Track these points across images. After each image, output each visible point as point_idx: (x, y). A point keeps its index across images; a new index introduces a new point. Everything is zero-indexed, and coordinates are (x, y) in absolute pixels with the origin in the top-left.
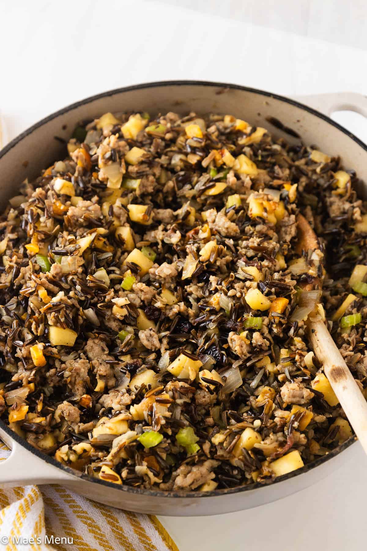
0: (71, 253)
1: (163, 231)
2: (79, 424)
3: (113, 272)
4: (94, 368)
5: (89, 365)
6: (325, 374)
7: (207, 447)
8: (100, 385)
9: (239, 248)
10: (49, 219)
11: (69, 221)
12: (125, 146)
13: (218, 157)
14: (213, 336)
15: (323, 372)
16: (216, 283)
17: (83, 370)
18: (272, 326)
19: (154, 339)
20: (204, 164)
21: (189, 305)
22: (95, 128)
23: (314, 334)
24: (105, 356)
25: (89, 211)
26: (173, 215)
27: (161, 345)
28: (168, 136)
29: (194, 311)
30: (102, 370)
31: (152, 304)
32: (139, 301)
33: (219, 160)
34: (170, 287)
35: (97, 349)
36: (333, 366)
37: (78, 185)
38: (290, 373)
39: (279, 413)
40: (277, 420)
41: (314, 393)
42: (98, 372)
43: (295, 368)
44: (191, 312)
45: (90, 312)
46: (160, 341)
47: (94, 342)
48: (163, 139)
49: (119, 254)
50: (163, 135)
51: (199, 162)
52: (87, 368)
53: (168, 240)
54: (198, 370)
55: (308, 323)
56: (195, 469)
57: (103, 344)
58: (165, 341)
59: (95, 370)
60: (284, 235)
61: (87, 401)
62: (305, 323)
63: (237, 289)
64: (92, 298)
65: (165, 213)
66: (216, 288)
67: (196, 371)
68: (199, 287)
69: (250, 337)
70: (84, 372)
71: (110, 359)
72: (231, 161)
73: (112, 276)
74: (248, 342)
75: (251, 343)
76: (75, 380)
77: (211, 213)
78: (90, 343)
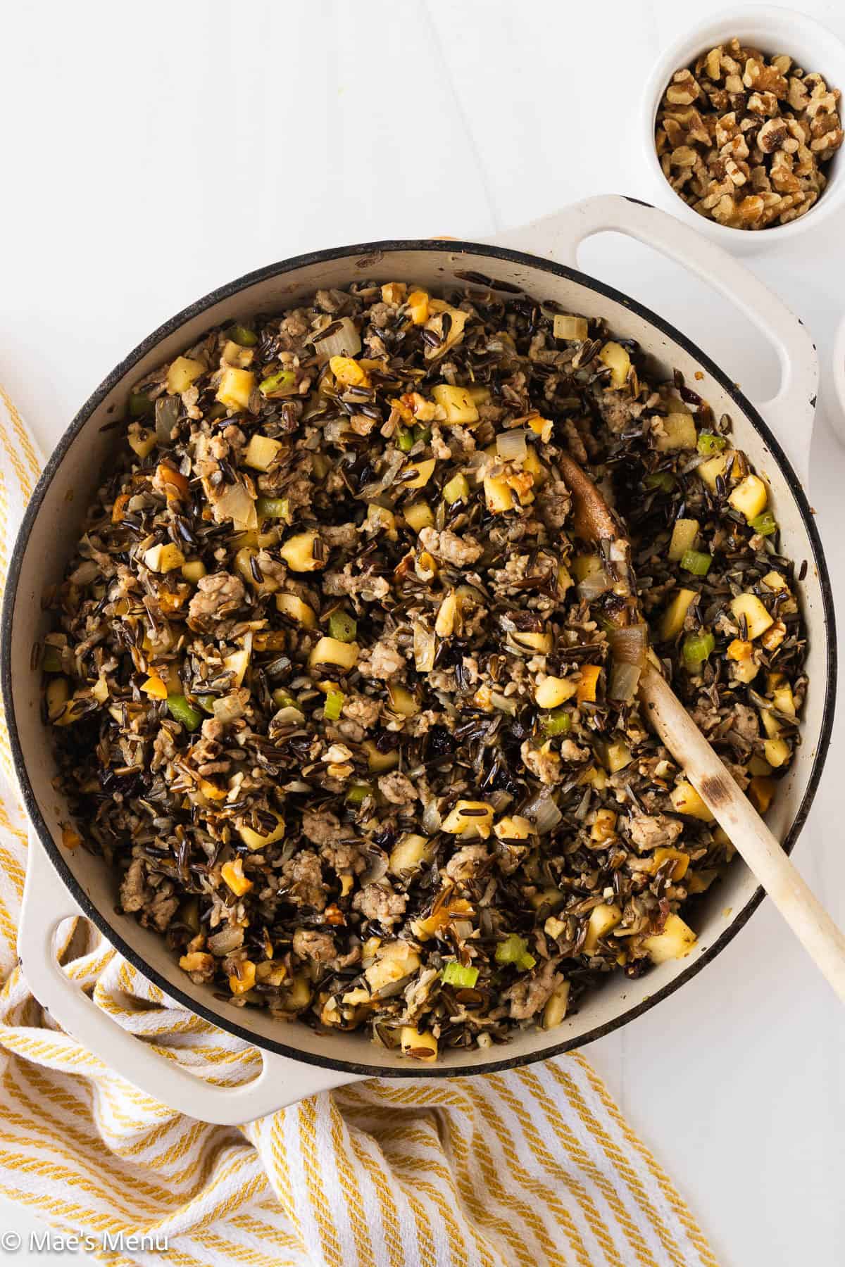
0: (226, 692)
1: (353, 575)
2: (339, 959)
3: (301, 690)
4: (326, 861)
5: (319, 861)
6: (689, 783)
7: (541, 947)
8: (347, 882)
9: (491, 584)
10: (162, 630)
11: (197, 625)
12: (237, 433)
13: (406, 414)
14: (496, 754)
15: (686, 779)
16: (476, 669)
17: (313, 875)
18: (587, 721)
19: (406, 790)
20: (386, 431)
21: (440, 709)
22: (164, 394)
23: (654, 711)
24: (337, 833)
25: (225, 595)
26: (358, 533)
27: (418, 792)
28: (304, 387)
29: (453, 719)
30: (340, 860)
31: (382, 725)
32: (361, 731)
33: (410, 419)
34: (400, 682)
35: (321, 828)
36: (703, 776)
37: (183, 539)
38: (632, 787)
39: (636, 865)
40: (635, 877)
41: (682, 821)
42: (337, 866)
43: (639, 778)
44: (448, 721)
45: (295, 786)
46: (415, 783)
47: (313, 820)
48: (295, 397)
49: (295, 639)
50: (294, 392)
51: (376, 430)
52: (317, 868)
53: (368, 595)
54: (491, 823)
55: (641, 696)
56: (534, 987)
57: (329, 816)
58: (423, 783)
59: (331, 864)
60: (552, 517)
61: (337, 918)
62: (636, 697)
63: (517, 680)
64: (289, 762)
65: (343, 533)
66: (479, 679)
67: (487, 825)
68: (448, 675)
69: (556, 749)
70: (316, 876)
71: (346, 833)
72: (429, 412)
73: (302, 697)
74: (557, 759)
75: (562, 759)
76: (308, 894)
77: (428, 535)
78: (307, 823)
